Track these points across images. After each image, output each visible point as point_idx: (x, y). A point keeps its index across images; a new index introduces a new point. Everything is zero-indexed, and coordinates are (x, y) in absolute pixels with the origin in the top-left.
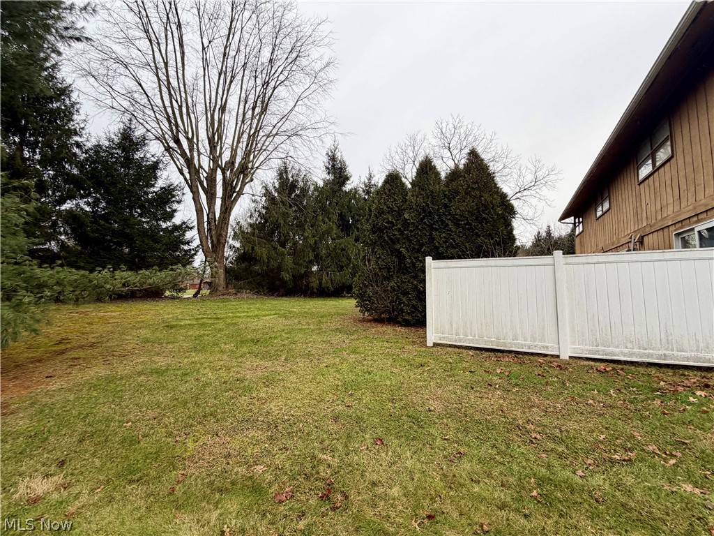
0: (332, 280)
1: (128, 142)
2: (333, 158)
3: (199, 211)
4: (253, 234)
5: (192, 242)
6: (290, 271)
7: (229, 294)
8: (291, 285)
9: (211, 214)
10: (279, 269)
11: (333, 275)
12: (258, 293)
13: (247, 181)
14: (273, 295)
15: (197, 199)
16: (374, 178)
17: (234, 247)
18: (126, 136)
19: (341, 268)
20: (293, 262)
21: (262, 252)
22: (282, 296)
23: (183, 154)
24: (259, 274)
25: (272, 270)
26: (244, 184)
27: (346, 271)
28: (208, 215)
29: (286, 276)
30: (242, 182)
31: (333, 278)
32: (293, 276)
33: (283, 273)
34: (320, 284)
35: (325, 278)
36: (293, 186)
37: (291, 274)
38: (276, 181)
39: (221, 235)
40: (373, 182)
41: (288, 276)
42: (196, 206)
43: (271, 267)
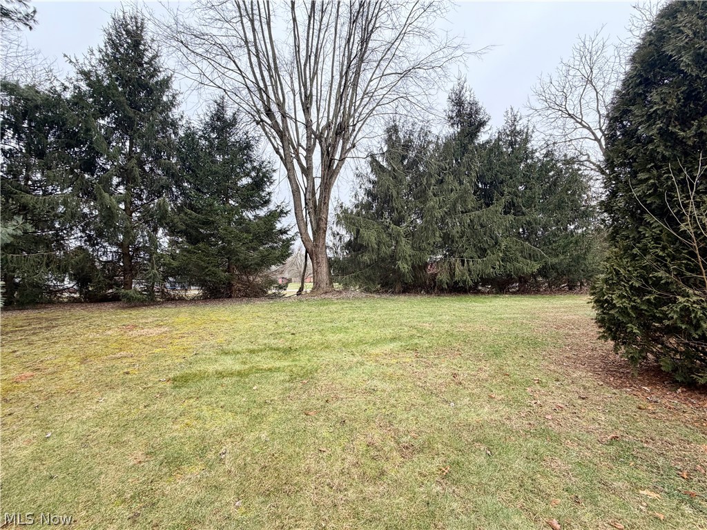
0: (469, 270)
1: (221, 123)
2: (459, 102)
3: (296, 192)
4: (358, 214)
5: (289, 230)
6: (409, 259)
7: (333, 291)
8: (409, 279)
9: (308, 193)
10: (393, 258)
11: (471, 263)
12: (367, 290)
13: (348, 148)
14: (386, 292)
15: (292, 177)
16: (520, 122)
17: (338, 234)
18: (219, 115)
19: (483, 252)
20: (412, 247)
21: (370, 236)
22: (399, 293)
23: (275, 126)
24: (368, 266)
25: (383, 260)
26: (345, 152)
27: (491, 257)
28: (305, 195)
29: (404, 267)
30: (343, 148)
31: (472, 268)
32: (413, 267)
33: (399, 262)
34: (452, 275)
35: (459, 269)
36: (407, 146)
37: (410, 263)
38: (383, 144)
39: (320, 219)
40: (518, 128)
41: (406, 266)
42: (292, 187)
43: (382, 254)
